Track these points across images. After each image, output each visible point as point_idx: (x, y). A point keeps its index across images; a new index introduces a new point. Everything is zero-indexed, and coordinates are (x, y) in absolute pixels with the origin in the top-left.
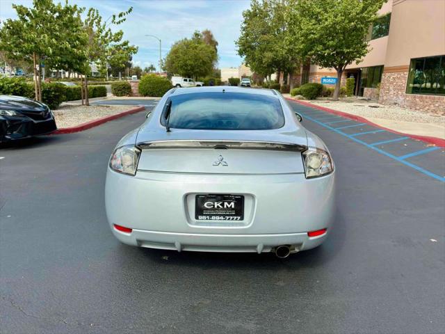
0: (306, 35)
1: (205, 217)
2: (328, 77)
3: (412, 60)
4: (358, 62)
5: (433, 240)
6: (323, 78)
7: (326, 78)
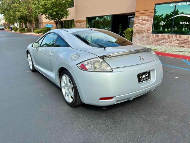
0: (44, 6)
1: (141, 82)
2: (49, 24)
3: (87, 18)
4: (66, 18)
5: (177, 77)
6: (46, 25)
7: (48, 25)
